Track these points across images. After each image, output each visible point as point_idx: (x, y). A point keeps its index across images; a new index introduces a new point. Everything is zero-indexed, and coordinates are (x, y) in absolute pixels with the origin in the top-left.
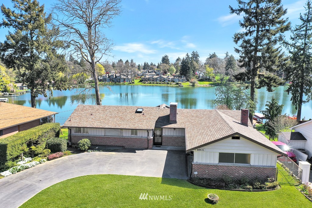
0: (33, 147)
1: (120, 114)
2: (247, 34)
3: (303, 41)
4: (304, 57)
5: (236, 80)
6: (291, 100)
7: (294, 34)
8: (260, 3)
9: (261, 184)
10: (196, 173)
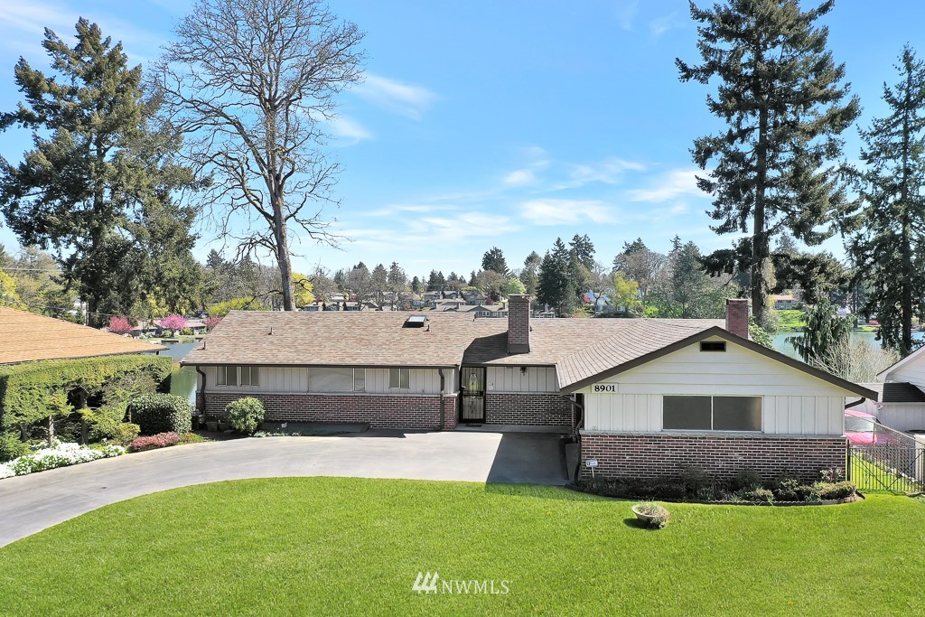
0: (87, 412)
1: (358, 332)
2: (731, 138)
3: (900, 162)
4: (906, 209)
5: (707, 273)
6: (876, 339)
7: (872, 144)
8: (765, 48)
9: (800, 484)
10: (593, 463)
